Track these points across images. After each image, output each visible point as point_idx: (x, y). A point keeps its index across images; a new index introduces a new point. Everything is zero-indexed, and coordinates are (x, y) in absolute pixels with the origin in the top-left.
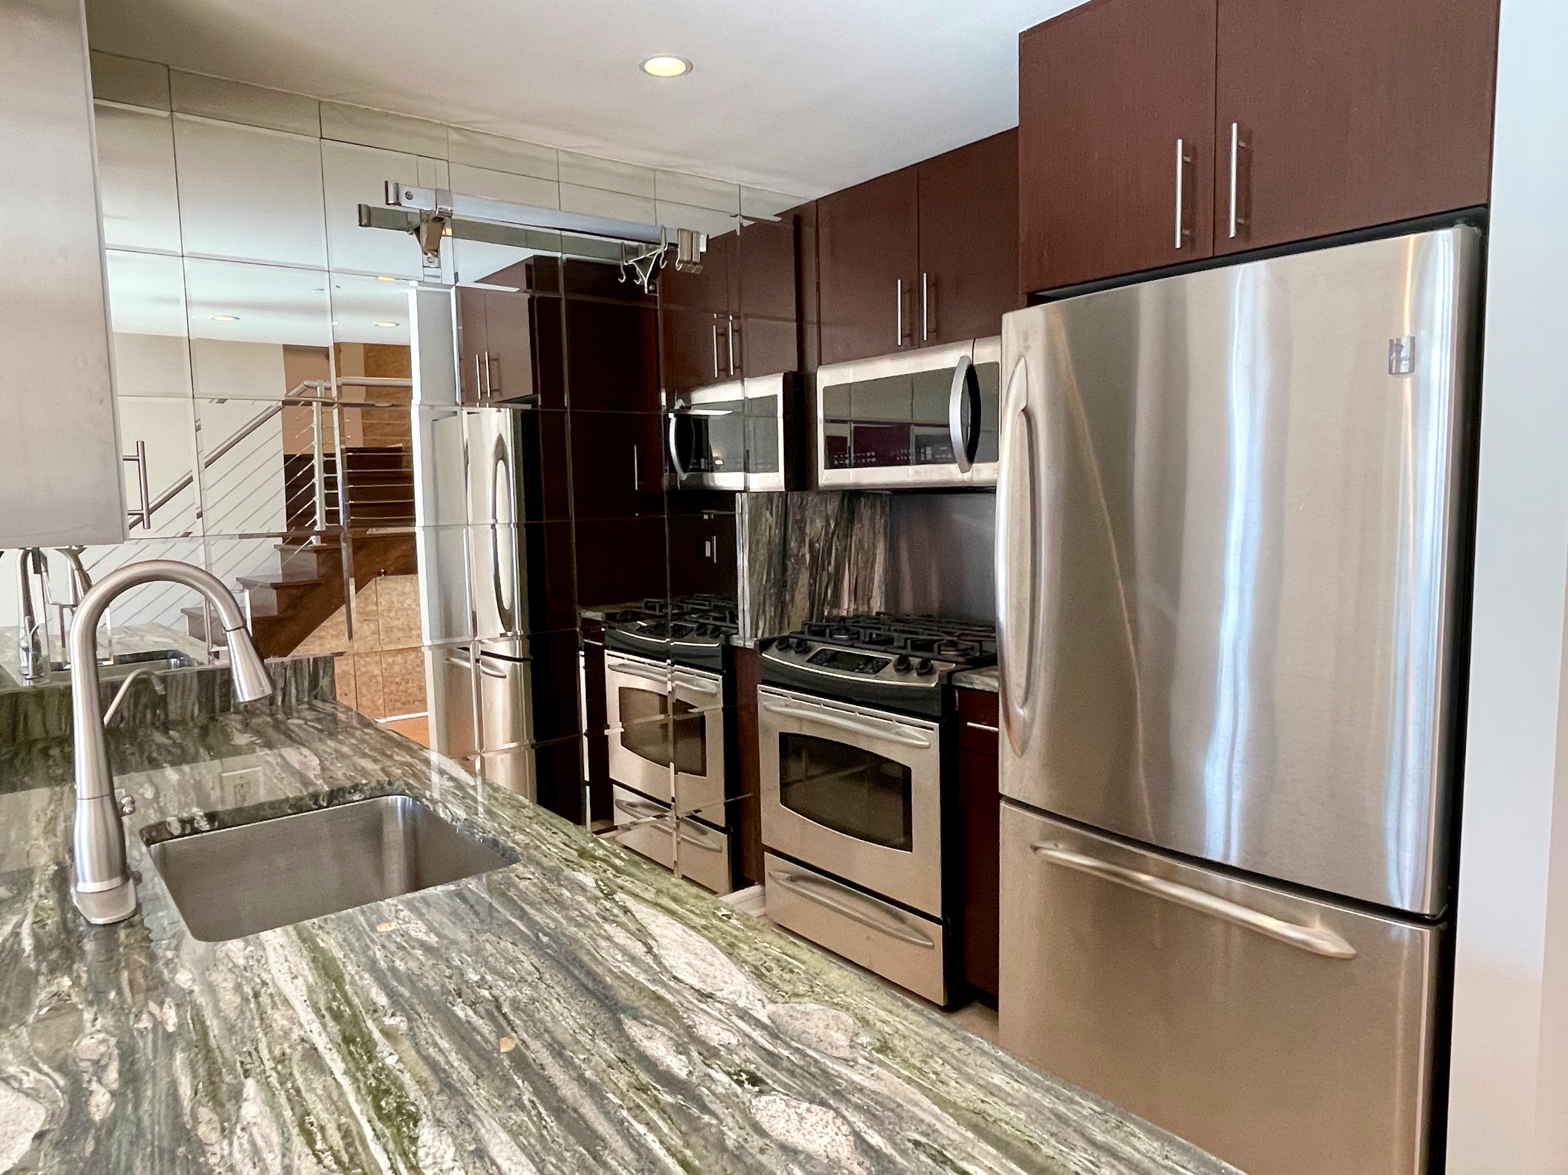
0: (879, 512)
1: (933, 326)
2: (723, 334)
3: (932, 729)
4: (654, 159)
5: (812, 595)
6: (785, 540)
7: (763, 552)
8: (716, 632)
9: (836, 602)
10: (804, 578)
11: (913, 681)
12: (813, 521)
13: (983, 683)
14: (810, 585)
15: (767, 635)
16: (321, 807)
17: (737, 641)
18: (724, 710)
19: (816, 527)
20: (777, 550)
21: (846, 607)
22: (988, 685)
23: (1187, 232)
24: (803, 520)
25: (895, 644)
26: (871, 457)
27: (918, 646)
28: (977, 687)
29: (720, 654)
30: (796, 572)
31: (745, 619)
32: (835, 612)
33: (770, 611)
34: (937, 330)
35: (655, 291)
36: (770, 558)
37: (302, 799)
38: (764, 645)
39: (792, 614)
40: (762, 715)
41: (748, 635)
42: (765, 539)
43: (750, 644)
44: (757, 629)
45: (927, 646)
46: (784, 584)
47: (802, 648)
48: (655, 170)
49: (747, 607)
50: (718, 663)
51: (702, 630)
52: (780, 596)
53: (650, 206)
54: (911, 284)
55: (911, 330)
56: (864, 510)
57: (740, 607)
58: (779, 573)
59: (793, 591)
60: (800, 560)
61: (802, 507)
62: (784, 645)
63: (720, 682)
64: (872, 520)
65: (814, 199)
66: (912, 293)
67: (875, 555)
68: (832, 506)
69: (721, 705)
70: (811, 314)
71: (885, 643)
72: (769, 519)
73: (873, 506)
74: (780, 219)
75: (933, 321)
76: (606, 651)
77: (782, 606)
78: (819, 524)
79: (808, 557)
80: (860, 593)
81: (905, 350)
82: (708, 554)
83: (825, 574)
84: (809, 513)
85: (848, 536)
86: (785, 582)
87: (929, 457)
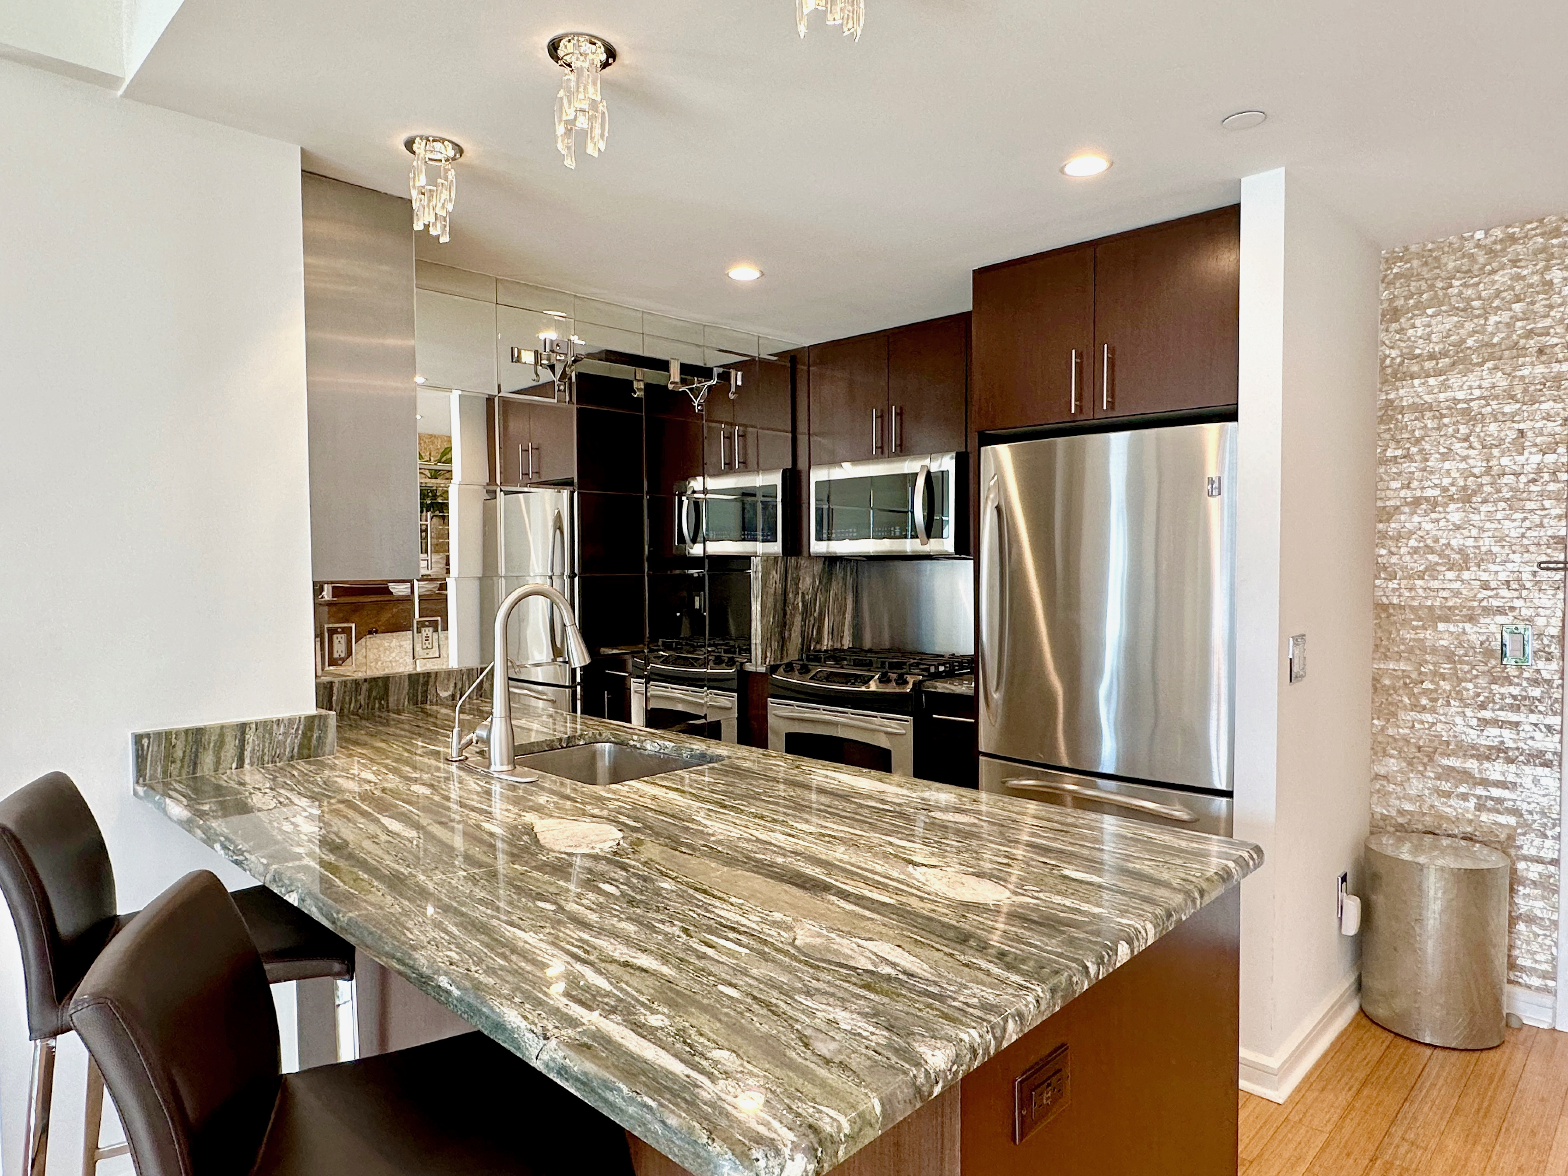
0: (849, 574)
1: (898, 442)
2: (729, 438)
3: (907, 721)
4: (706, 318)
5: (803, 633)
6: (785, 593)
7: (771, 600)
8: (731, 663)
9: (819, 641)
10: (798, 619)
11: (892, 688)
12: (804, 578)
13: (944, 687)
14: (802, 626)
15: (772, 663)
16: (563, 747)
17: (750, 667)
18: (738, 718)
19: (807, 583)
20: (780, 598)
21: (826, 643)
22: (947, 689)
23: (1078, 403)
24: (798, 578)
25: (874, 666)
26: (853, 532)
27: (893, 666)
28: (939, 691)
29: (736, 677)
30: (793, 615)
31: (757, 650)
32: (818, 647)
33: (775, 645)
34: (901, 445)
35: (702, 410)
36: (775, 605)
37: (553, 741)
38: (773, 669)
39: (789, 648)
40: (771, 720)
41: (759, 662)
42: (772, 591)
43: (762, 669)
44: (766, 657)
45: (899, 666)
46: (785, 624)
47: (804, 670)
48: (705, 326)
49: (759, 641)
50: (734, 684)
51: (719, 661)
52: (781, 633)
53: (701, 349)
54: (882, 411)
55: (882, 443)
56: (838, 571)
57: (753, 641)
58: (781, 618)
59: (790, 630)
60: (795, 607)
61: (797, 568)
62: (789, 668)
63: (736, 699)
64: (844, 579)
65: (807, 345)
66: (883, 417)
67: (846, 605)
68: (818, 568)
69: (736, 715)
70: (802, 427)
71: (868, 665)
72: (775, 576)
73: (845, 569)
74: (776, 358)
75: (898, 439)
76: (633, 680)
77: (783, 642)
78: (808, 581)
79: (800, 605)
80: (835, 633)
81: (877, 458)
82: (697, 606)
83: (812, 619)
84: (802, 573)
85: (828, 591)
86: (785, 623)
87: (898, 534)
